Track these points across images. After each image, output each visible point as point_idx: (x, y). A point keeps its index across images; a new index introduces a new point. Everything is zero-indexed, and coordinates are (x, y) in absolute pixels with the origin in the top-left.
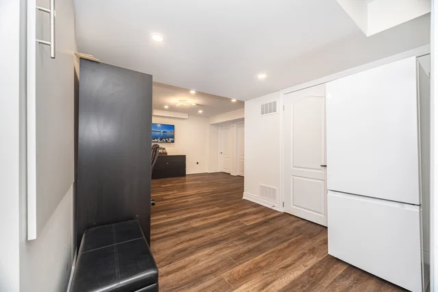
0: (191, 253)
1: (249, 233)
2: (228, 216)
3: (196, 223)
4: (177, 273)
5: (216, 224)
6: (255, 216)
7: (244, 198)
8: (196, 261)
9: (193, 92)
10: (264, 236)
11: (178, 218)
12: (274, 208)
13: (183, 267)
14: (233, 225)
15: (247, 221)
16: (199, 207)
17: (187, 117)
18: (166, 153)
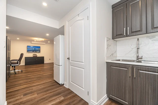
17: (45, 44)
18: (37, 56)
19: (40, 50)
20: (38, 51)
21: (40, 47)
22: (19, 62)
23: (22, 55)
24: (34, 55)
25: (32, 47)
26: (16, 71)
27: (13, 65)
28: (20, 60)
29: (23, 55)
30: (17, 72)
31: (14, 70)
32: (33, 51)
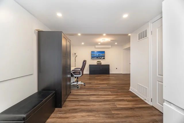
0: (77, 112)
1: (113, 112)
2: (111, 99)
3: (92, 98)
4: (63, 119)
5: (101, 101)
6: (127, 103)
7: (130, 90)
8: (75, 117)
9: (104, 35)
10: (122, 118)
11: (88, 93)
12: (146, 101)
13: (67, 118)
14: (109, 105)
15: (119, 104)
16: (102, 90)
17: (111, 47)
18: (101, 64)
19: (104, 56)
20: (102, 58)
21: (104, 52)
22: (81, 72)
23: (84, 62)
24: (98, 62)
25: (96, 53)
26: (79, 83)
27: (75, 76)
28: (82, 69)
29: (86, 63)
30: (80, 85)
31: (77, 81)
32: (97, 58)
